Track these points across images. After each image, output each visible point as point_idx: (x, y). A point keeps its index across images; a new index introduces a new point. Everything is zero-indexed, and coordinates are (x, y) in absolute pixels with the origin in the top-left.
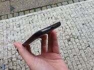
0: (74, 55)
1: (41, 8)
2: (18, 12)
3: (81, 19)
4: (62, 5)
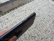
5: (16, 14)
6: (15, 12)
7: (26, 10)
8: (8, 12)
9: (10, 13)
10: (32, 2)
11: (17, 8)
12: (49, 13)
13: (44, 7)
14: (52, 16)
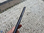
0: (32, 19)
1: (12, 7)
2: (3, 11)
3: (29, 6)
4: (20, 3)
5: (12, 12)
6: (11, 10)
7: (21, 8)
8: (6, 10)
9: (7, 11)
10: (25, 2)
11: (13, 7)
12: (39, 10)
13: (35, 6)
14: (41, 12)
